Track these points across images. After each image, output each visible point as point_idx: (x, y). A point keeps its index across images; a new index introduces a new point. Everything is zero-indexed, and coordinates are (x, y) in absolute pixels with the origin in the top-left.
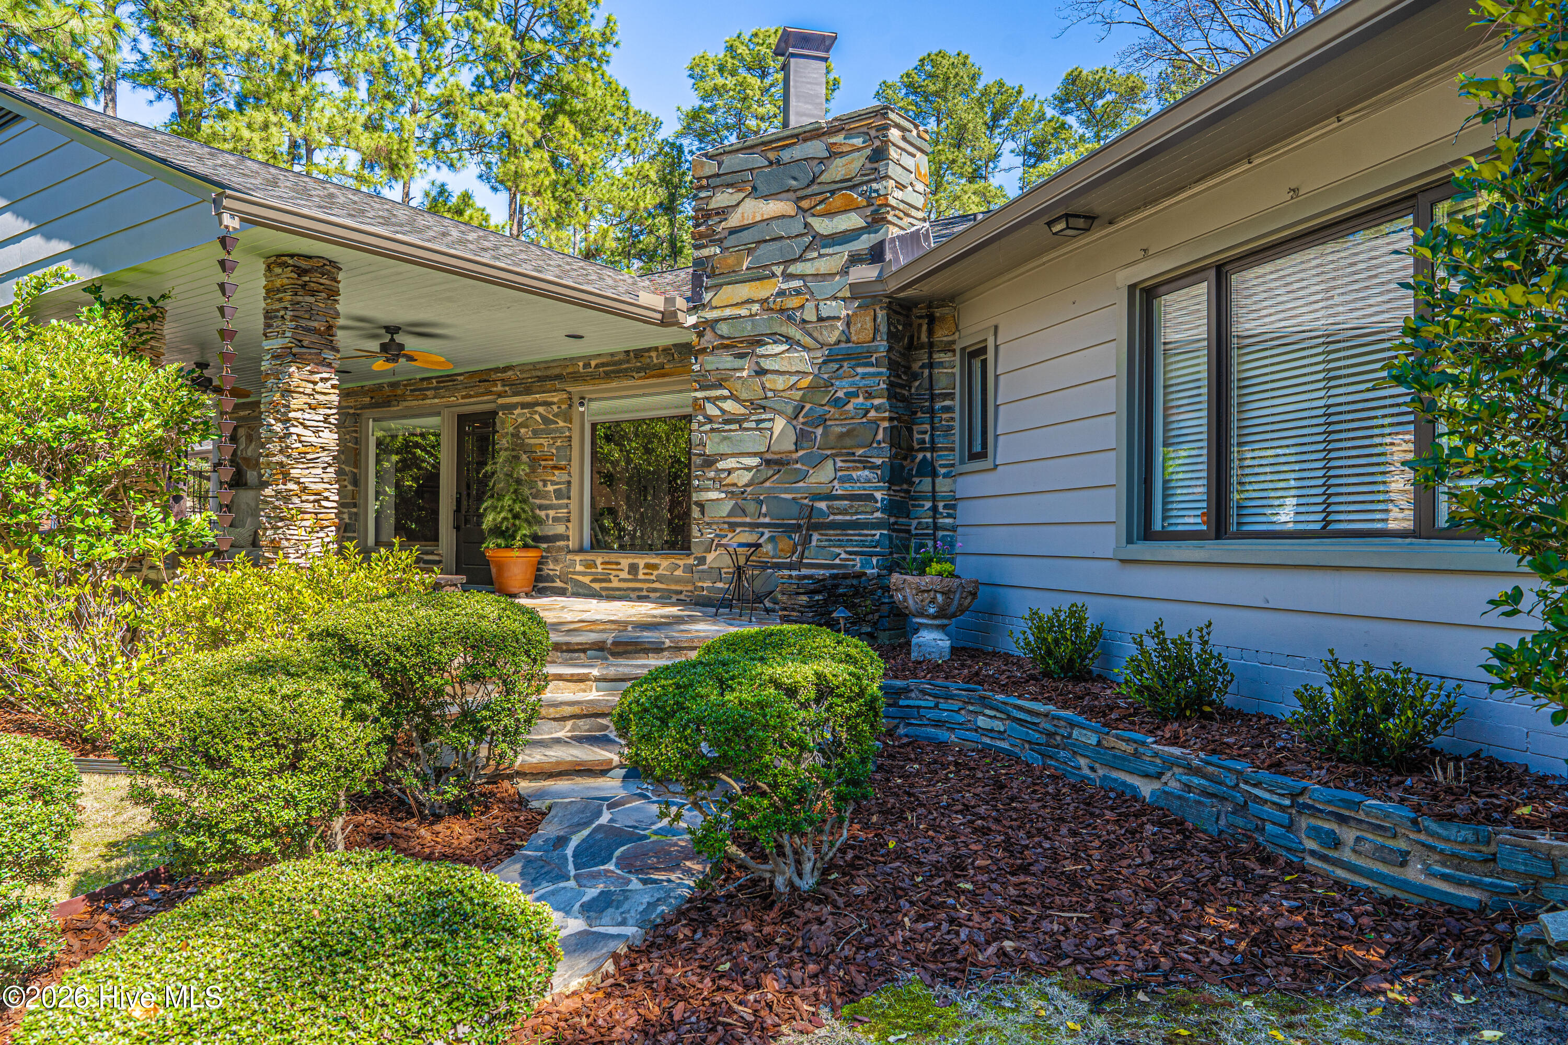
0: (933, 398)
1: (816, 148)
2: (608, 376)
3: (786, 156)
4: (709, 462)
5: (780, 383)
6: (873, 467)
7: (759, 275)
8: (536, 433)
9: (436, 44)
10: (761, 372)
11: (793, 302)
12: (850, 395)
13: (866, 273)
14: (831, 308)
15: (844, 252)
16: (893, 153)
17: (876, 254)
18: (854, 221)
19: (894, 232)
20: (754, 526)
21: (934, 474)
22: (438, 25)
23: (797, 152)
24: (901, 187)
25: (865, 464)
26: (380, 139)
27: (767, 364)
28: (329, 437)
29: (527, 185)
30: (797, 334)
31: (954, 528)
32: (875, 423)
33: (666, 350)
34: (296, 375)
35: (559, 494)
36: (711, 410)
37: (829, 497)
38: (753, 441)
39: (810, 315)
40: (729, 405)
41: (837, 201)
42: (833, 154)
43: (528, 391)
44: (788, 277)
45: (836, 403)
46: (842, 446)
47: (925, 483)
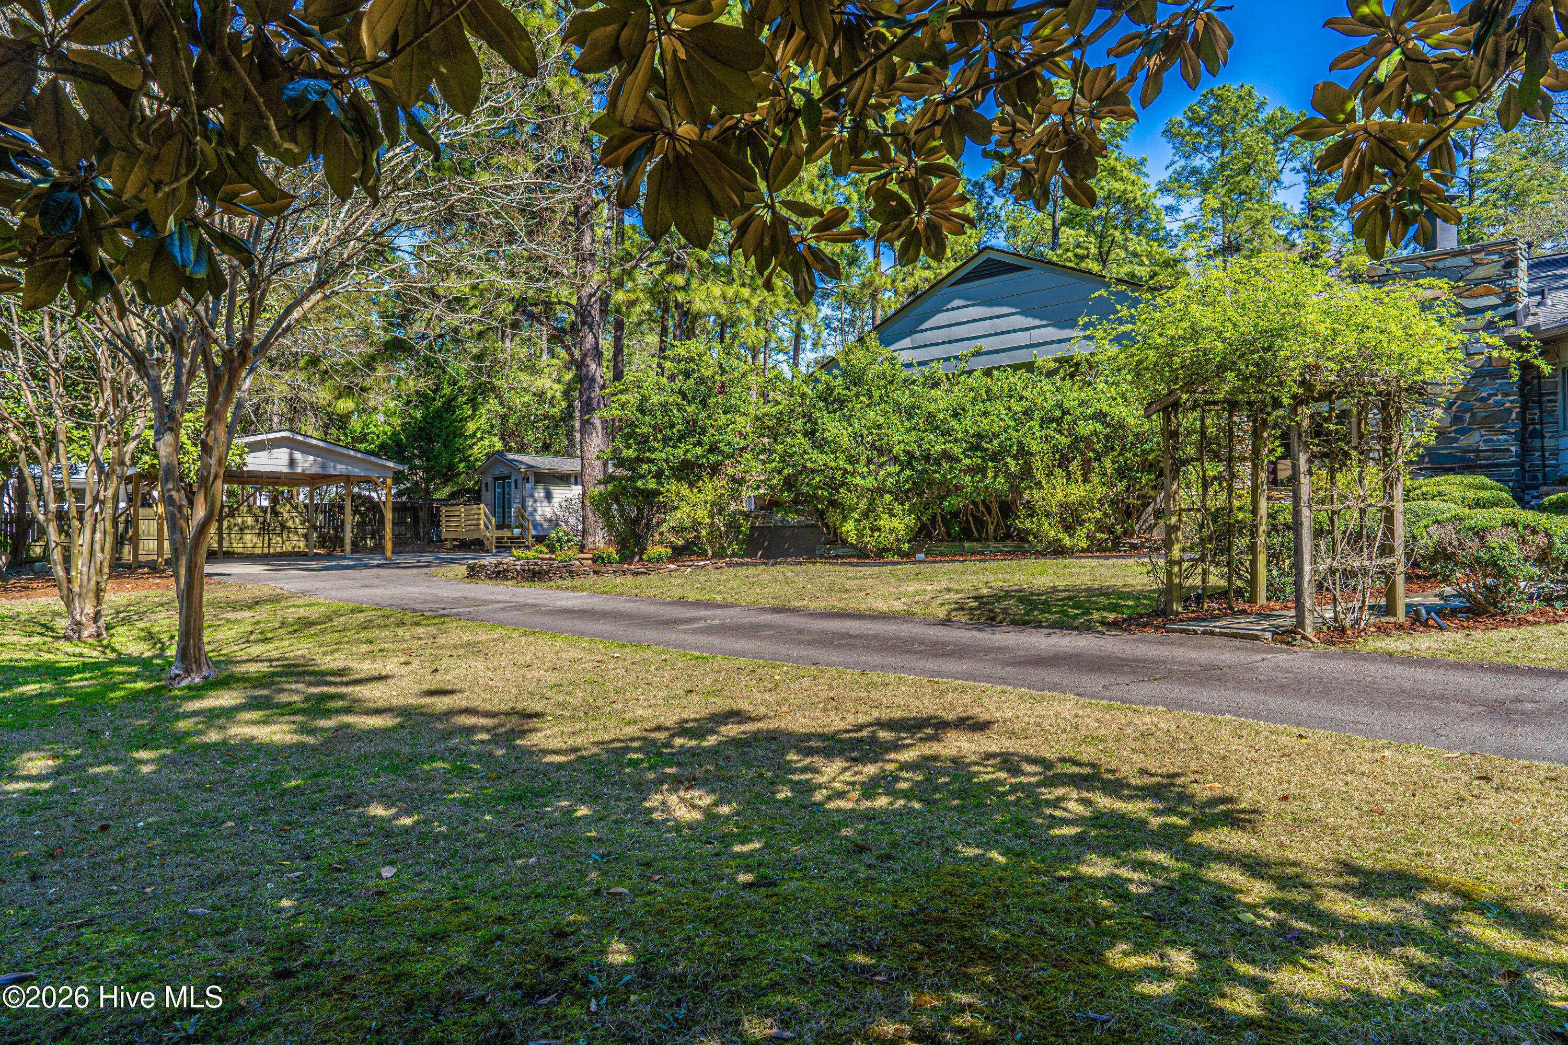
0: (1541, 395)
1: (1464, 261)
3: (1440, 265)
6: (1509, 434)
12: (1490, 396)
14: (1474, 348)
15: (1487, 318)
16: (1521, 264)
18: (1493, 300)
19: (1520, 306)
21: (1543, 437)
23: (1449, 263)
24: (1521, 280)
25: (1502, 431)
31: (1557, 466)
32: (1509, 411)
37: (1477, 451)
41: (1480, 289)
42: (1476, 264)
45: (1483, 399)
46: (1489, 421)
47: (1537, 443)
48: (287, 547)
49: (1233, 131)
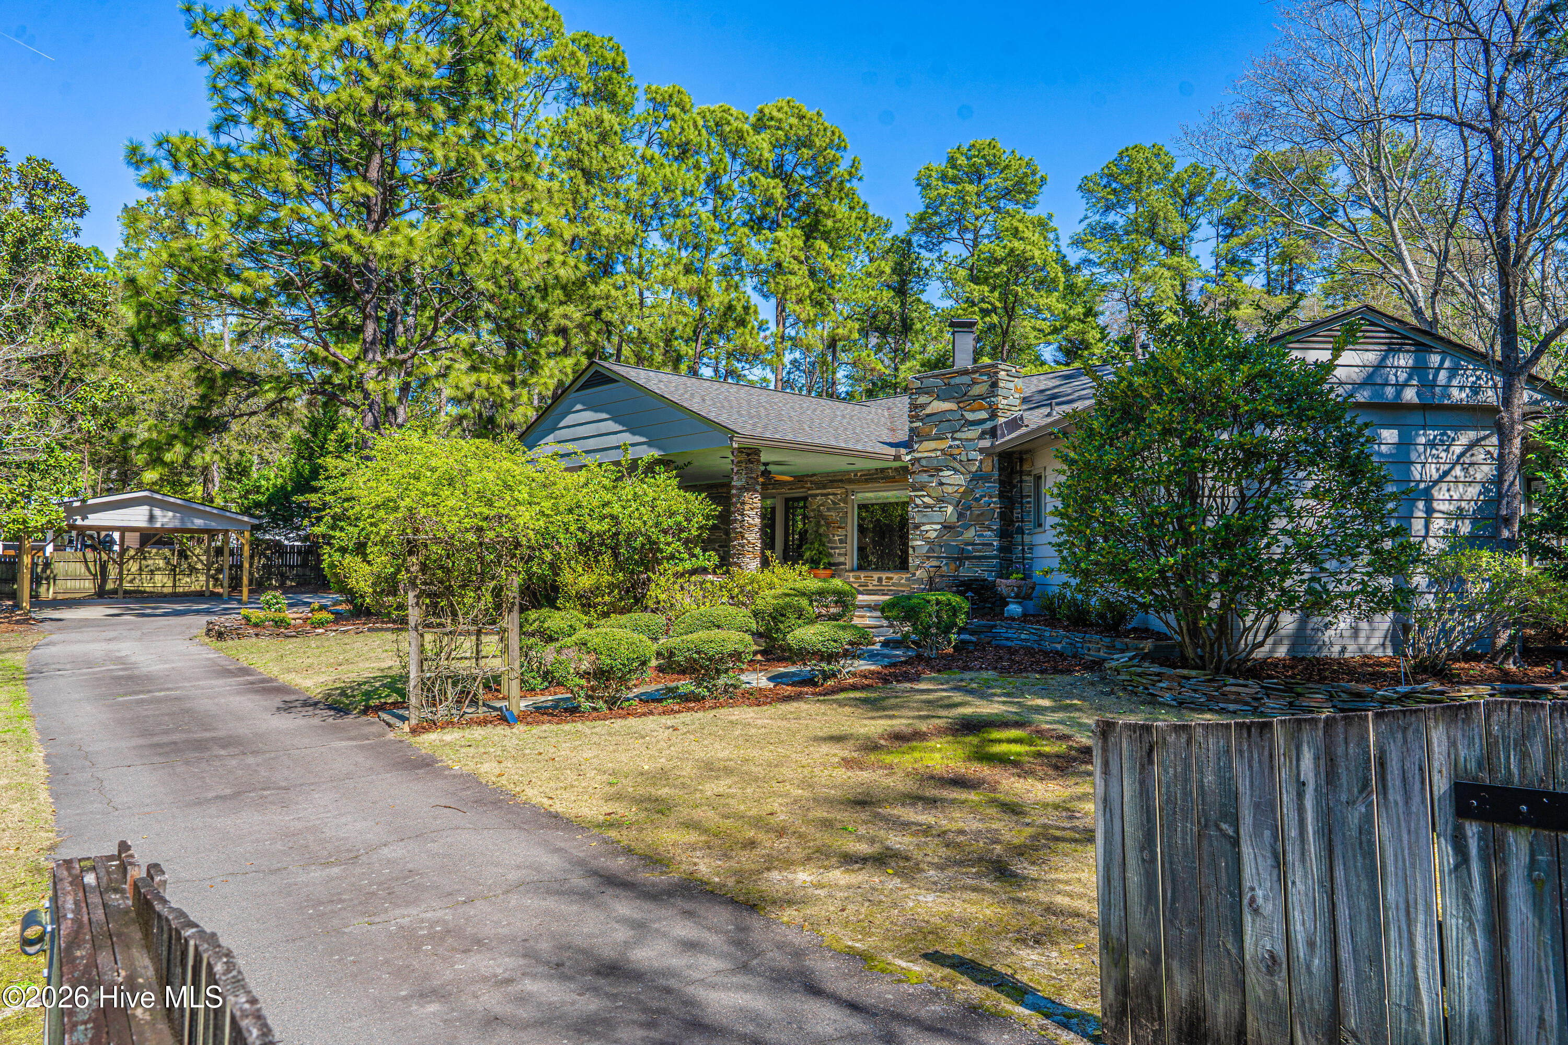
0: (1021, 497)
1: (966, 379)
2: (866, 481)
3: (953, 382)
4: (917, 527)
5: (950, 489)
6: (993, 530)
7: (938, 438)
8: (829, 510)
9: (725, 199)
10: (941, 484)
11: (956, 451)
12: (982, 496)
13: (986, 443)
14: (973, 455)
15: (979, 430)
16: (1001, 384)
17: (993, 433)
18: (984, 415)
19: (1002, 420)
20: (938, 558)
21: (1023, 533)
22: (729, 187)
23: (958, 380)
24: (1005, 398)
25: (990, 529)
26: (693, 280)
27: (944, 480)
28: (758, 521)
29: (792, 296)
30: (958, 466)
31: (1032, 559)
32: (993, 510)
33: (896, 469)
34: (746, 496)
35: (841, 541)
36: (918, 501)
37: (973, 544)
38: (937, 516)
39: (964, 458)
40: (926, 500)
41: (975, 405)
42: (974, 383)
43: (824, 487)
44: (954, 439)
45: (976, 499)
46: (979, 520)
47: (1018, 538)
48: (195, 587)
49: (1139, 190)
